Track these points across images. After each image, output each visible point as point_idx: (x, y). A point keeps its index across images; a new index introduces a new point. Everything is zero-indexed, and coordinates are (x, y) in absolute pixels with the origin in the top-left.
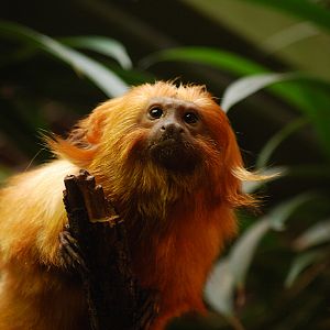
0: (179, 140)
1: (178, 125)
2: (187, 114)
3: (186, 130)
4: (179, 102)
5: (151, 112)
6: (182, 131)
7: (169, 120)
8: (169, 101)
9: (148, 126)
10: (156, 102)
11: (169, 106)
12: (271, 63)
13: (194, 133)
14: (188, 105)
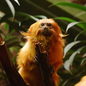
0: (47, 30)
1: (47, 27)
2: (49, 25)
3: (49, 28)
4: (47, 22)
5: (42, 25)
6: (48, 28)
7: (45, 26)
8: (45, 22)
9: (41, 28)
10: (42, 23)
11: (45, 23)
12: (77, 20)
13: (50, 28)
14: (49, 23)
